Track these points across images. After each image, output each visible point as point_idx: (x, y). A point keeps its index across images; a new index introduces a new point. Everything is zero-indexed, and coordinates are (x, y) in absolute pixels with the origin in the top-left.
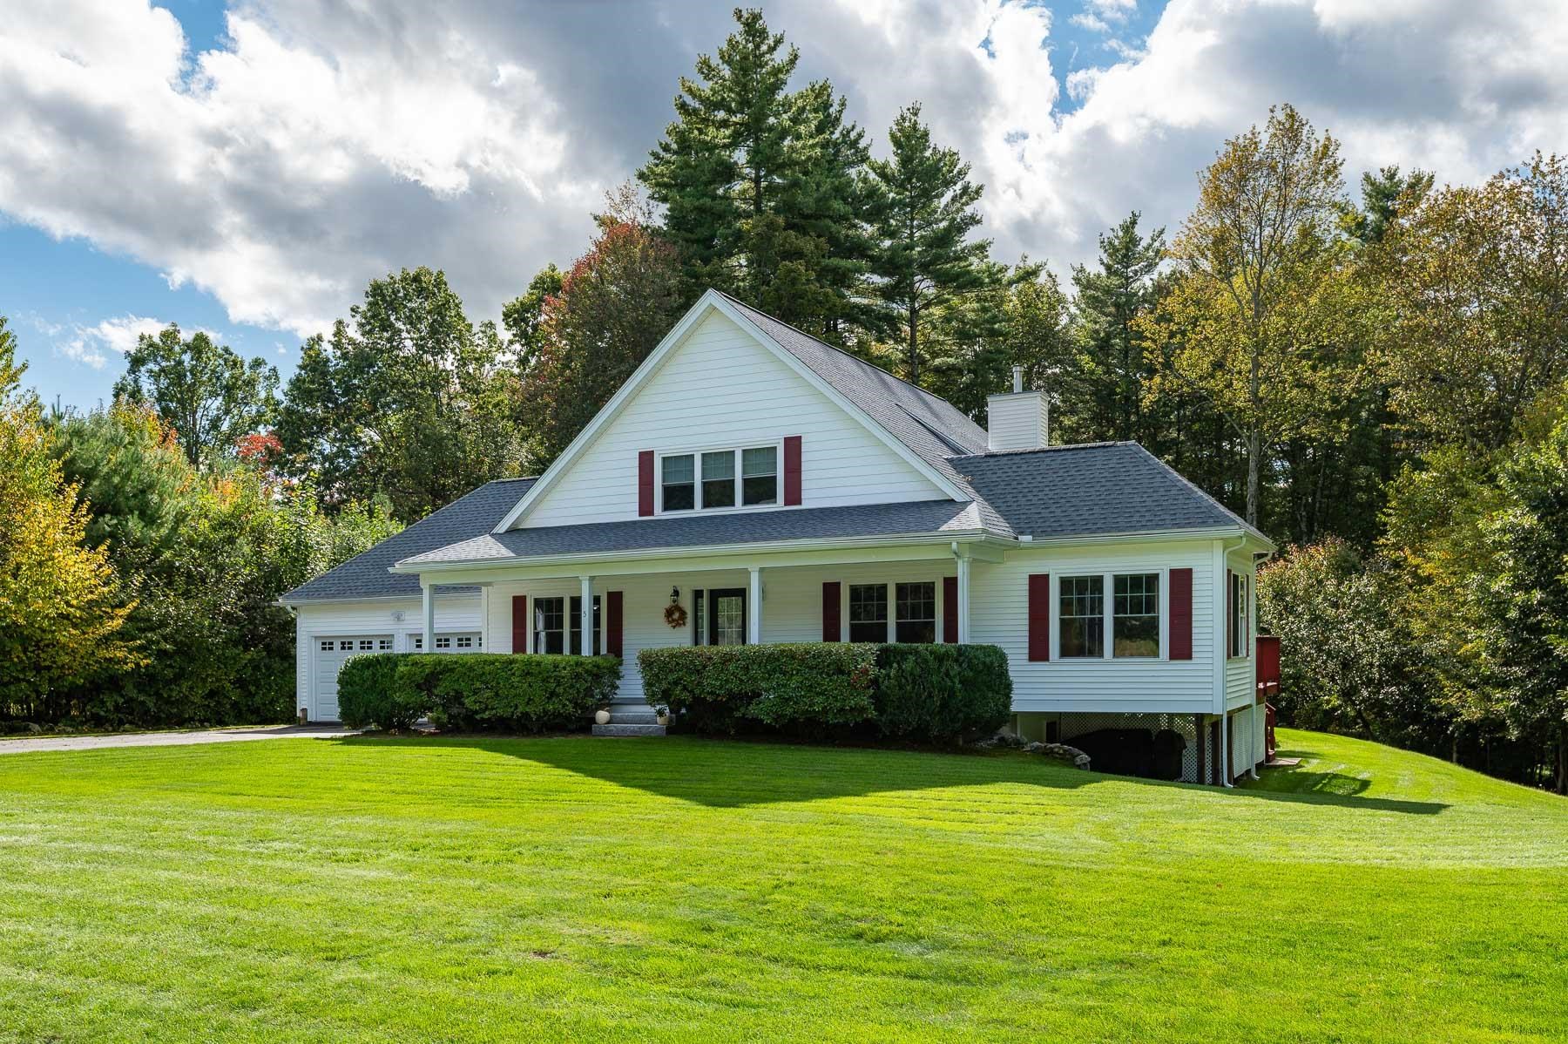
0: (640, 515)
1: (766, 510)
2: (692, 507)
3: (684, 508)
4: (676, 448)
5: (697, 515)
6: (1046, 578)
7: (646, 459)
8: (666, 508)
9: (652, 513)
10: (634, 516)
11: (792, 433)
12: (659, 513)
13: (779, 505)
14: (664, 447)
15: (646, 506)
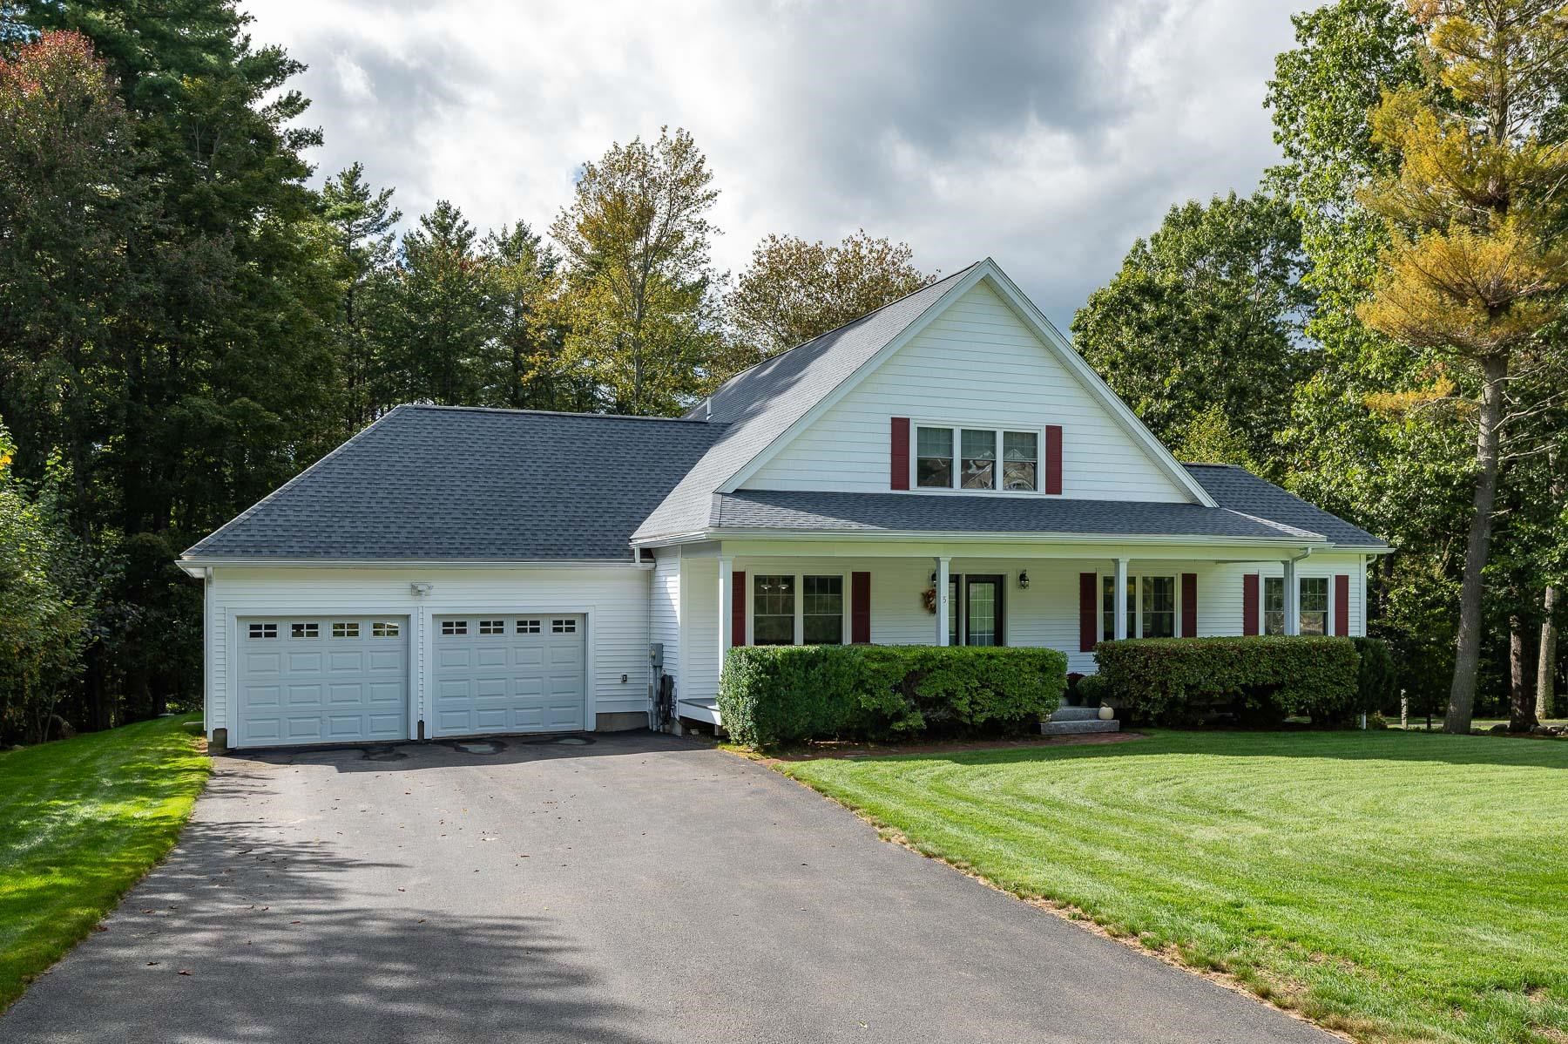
0: (893, 488)
1: (1025, 497)
2: (951, 486)
3: (943, 485)
4: (936, 420)
5: (956, 495)
6: (1256, 578)
7: (900, 427)
8: (920, 484)
9: (907, 488)
10: (885, 488)
11: (1054, 422)
12: (914, 489)
13: (1041, 493)
14: (922, 416)
15: (899, 479)
